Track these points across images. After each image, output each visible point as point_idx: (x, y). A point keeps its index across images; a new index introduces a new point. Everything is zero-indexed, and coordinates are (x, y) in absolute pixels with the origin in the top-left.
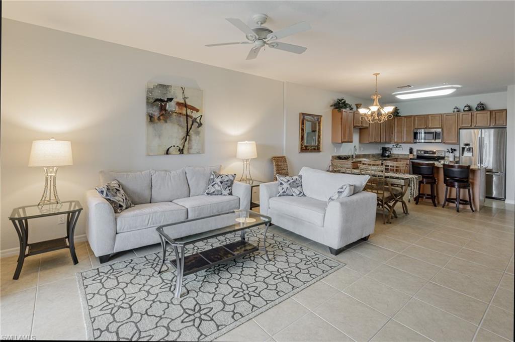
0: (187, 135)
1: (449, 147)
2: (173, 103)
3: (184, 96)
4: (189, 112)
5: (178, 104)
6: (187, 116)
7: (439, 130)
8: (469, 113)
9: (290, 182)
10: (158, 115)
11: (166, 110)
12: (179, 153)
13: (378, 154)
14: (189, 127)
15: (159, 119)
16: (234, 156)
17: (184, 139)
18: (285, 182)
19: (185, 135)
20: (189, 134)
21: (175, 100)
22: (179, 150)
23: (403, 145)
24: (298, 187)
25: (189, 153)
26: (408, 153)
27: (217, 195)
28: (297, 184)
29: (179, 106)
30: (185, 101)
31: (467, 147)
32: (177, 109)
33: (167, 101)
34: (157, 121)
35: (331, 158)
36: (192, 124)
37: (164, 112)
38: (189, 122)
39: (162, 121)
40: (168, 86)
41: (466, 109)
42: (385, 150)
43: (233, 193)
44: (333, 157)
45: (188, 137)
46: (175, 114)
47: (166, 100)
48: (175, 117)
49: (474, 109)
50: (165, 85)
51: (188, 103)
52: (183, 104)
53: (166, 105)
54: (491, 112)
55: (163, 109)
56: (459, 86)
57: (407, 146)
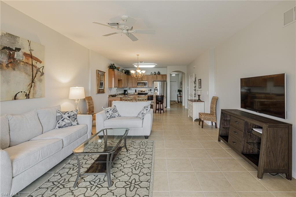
0: (33, 82)
2: (20, 53)
3: (30, 48)
4: (34, 62)
5: (25, 54)
6: (32, 65)
8: (156, 75)
10: (7, 63)
11: (14, 59)
12: (26, 97)
13: (122, 93)
14: (34, 75)
15: (7, 66)
17: (30, 86)
19: (31, 82)
20: (34, 81)
21: (22, 50)
22: (26, 95)
25: (34, 97)
26: (135, 92)
27: (68, 126)
29: (26, 56)
30: (31, 53)
32: (24, 59)
33: (15, 51)
34: (5, 68)
35: (108, 97)
36: (37, 73)
37: (12, 60)
38: (34, 71)
39: (10, 68)
40: (16, 37)
41: (155, 73)
42: (125, 91)
44: (109, 95)
45: (33, 83)
46: (22, 63)
47: (14, 49)
48: (22, 66)
50: (14, 36)
51: (33, 55)
52: (29, 55)
53: (14, 54)
54: (162, 75)
55: (11, 57)
56: (156, 64)
57: (134, 89)
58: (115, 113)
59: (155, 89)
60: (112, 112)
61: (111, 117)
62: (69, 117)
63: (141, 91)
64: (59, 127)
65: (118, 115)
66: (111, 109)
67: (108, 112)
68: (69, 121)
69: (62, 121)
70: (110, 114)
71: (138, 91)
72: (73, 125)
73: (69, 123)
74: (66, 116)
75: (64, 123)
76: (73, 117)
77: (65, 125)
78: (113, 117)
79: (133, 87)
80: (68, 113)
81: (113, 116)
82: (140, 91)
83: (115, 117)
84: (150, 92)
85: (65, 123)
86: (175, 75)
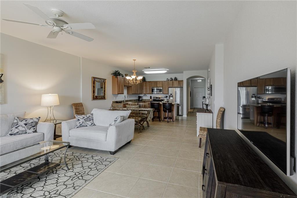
1: (165, 95)
7: (162, 88)
8: (172, 81)
9: (85, 118)
13: (137, 100)
16: (39, 104)
18: (81, 119)
23: (147, 95)
24: (90, 120)
26: (150, 98)
27: (21, 134)
28: (90, 119)
31: (171, 95)
35: (112, 103)
41: (171, 79)
42: (139, 97)
43: (37, 131)
44: (113, 102)
49: (173, 80)
54: (179, 81)
56: (168, 70)
57: (149, 95)
58: (88, 121)
59: (170, 96)
60: (84, 121)
61: (81, 126)
62: (26, 124)
63: (157, 98)
64: (11, 135)
65: (90, 124)
66: (84, 118)
67: (79, 120)
68: (24, 129)
69: (16, 128)
70: (80, 123)
71: (153, 97)
72: (28, 132)
73: (23, 131)
74: (22, 123)
75: (17, 130)
76: (31, 124)
77: (18, 132)
78: (83, 126)
79: (148, 94)
80: (26, 121)
81: (83, 124)
82: (155, 98)
83: (87, 126)
84: (166, 98)
85: (19, 131)
86: (201, 81)
